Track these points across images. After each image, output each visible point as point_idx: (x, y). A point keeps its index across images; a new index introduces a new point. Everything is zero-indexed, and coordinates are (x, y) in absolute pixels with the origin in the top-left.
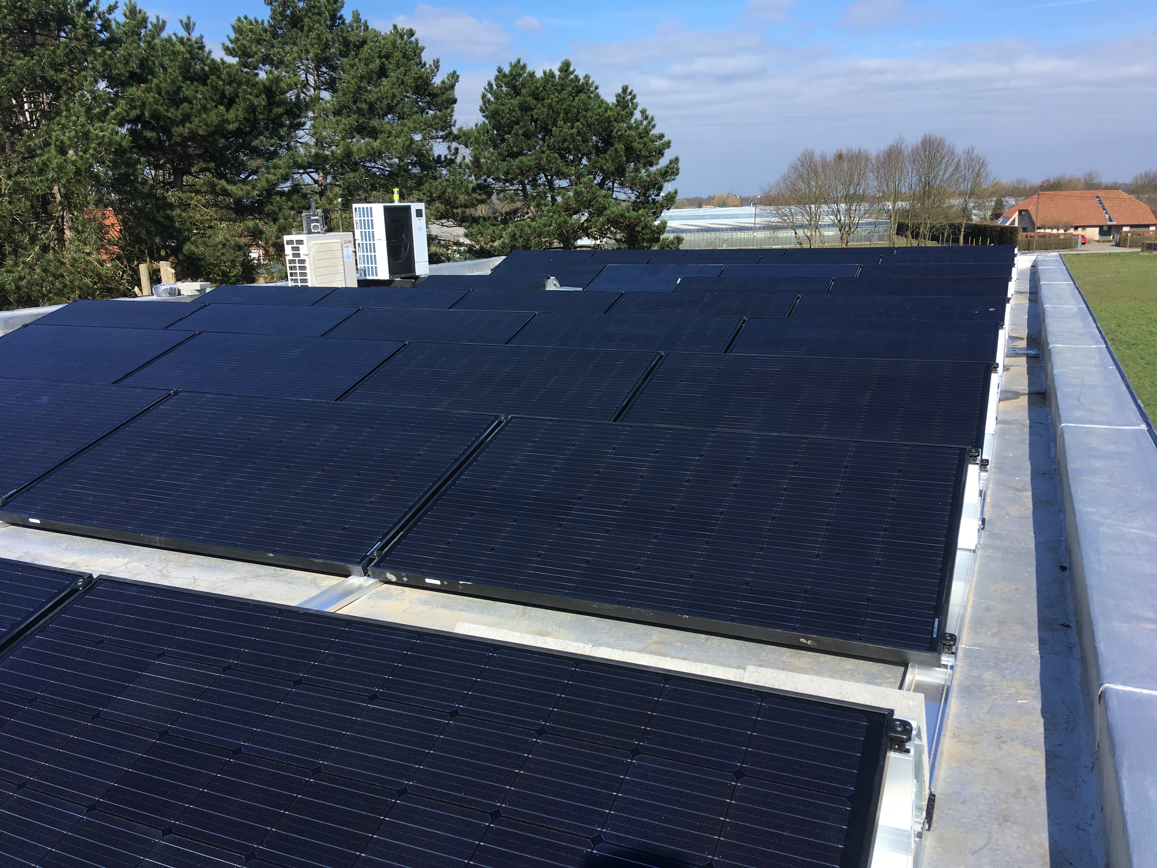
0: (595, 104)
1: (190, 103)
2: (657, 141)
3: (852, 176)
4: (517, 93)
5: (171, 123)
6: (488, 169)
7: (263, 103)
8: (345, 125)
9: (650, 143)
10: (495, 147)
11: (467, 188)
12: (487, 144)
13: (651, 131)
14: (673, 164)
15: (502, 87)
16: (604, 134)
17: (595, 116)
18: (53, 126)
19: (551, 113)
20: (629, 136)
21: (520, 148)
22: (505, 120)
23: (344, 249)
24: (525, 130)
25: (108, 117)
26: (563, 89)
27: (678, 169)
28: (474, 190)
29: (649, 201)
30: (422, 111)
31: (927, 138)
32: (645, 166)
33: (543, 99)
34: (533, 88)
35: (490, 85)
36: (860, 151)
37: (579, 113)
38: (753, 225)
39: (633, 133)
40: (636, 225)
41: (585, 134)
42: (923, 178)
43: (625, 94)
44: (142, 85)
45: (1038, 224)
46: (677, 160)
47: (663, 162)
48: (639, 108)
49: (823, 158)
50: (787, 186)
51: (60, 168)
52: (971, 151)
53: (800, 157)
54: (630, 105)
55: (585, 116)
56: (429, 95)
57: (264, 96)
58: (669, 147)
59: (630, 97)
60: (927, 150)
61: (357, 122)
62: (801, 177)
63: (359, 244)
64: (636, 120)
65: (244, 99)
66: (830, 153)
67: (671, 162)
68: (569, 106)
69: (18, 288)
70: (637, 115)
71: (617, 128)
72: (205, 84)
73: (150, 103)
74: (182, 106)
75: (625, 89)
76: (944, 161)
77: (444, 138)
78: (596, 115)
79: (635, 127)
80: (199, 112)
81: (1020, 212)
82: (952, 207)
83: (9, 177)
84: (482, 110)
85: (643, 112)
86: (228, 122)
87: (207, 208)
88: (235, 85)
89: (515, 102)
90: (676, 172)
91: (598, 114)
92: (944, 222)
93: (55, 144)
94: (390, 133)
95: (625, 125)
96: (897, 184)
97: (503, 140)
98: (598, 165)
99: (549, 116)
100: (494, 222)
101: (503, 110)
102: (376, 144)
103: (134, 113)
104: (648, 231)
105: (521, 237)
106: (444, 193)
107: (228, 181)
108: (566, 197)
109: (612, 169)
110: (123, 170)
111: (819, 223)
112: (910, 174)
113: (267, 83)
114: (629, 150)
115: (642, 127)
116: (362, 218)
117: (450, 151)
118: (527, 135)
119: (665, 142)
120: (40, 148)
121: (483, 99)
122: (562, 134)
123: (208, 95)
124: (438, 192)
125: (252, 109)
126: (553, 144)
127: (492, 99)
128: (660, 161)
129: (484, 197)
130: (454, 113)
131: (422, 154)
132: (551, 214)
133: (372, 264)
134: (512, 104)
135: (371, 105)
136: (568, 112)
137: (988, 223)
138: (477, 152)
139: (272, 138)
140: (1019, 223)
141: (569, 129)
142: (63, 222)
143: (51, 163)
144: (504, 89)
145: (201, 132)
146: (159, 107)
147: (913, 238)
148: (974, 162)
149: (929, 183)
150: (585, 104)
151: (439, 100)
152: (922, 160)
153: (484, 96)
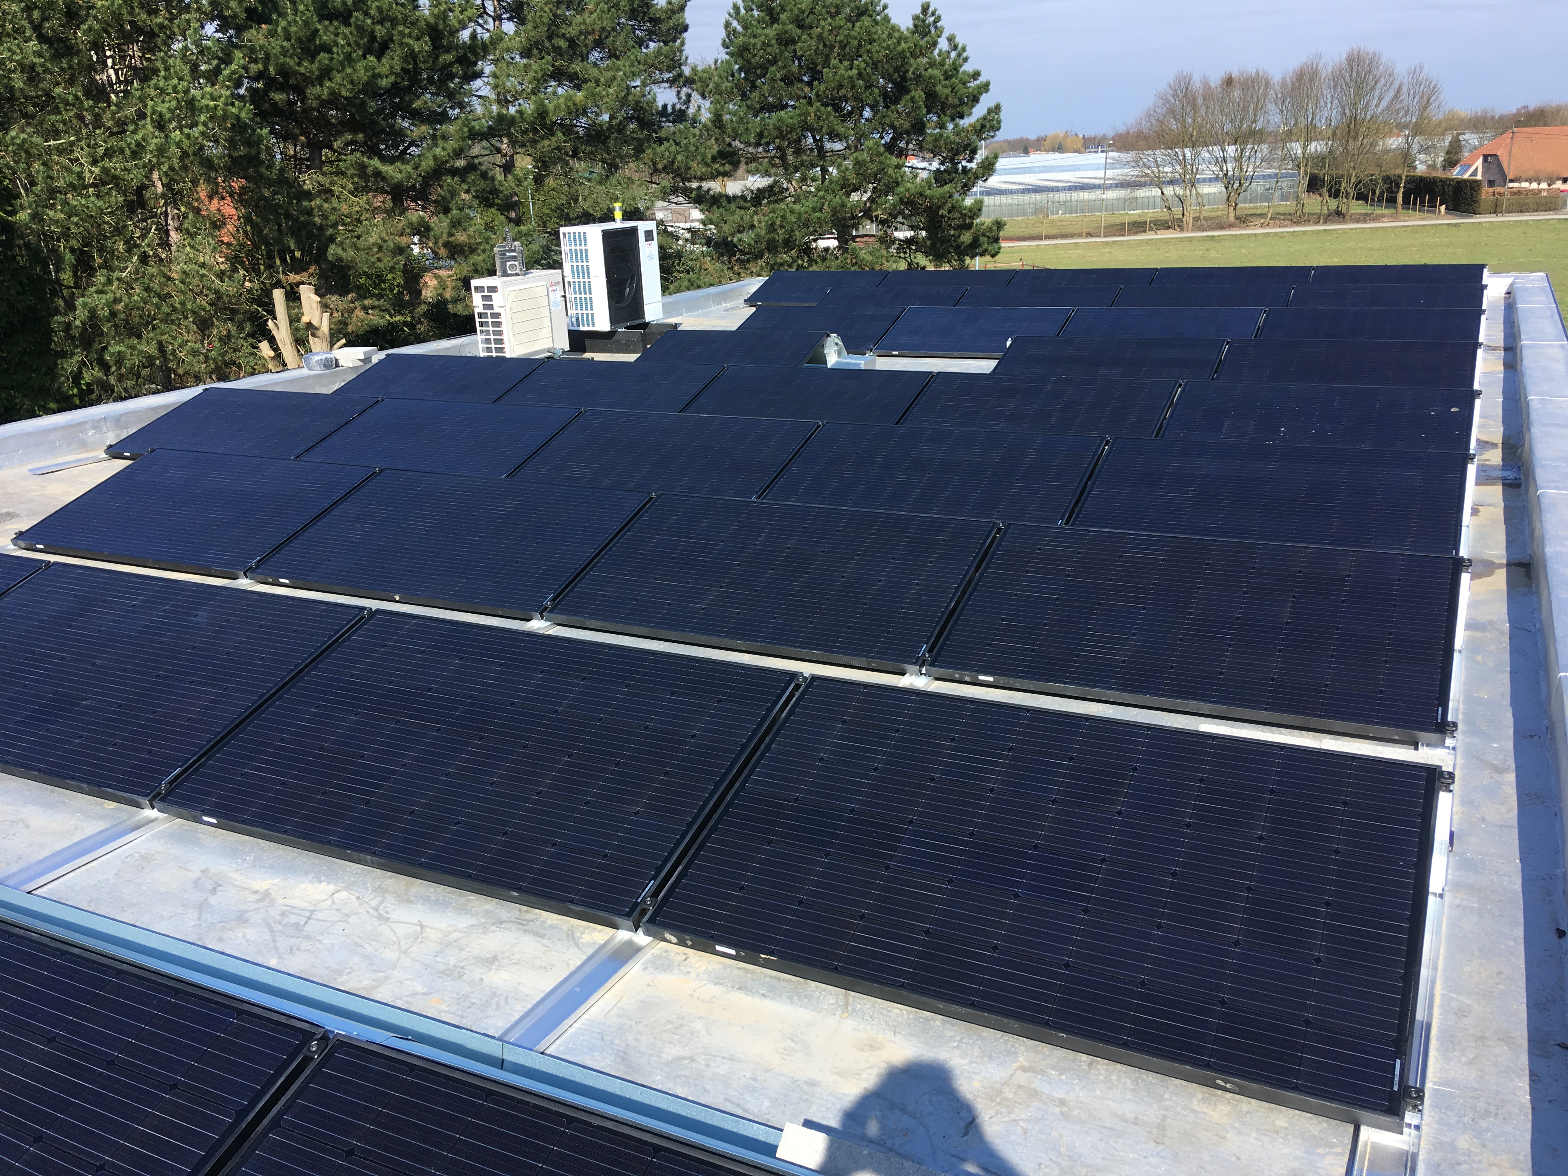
0: (883, 33)
1: (329, 51)
2: (970, 82)
3: (1245, 109)
4: (774, 20)
5: (304, 80)
6: (734, 130)
7: (427, 48)
8: (536, 72)
9: (961, 86)
10: (744, 97)
11: (704, 156)
12: (732, 92)
13: (961, 66)
14: (992, 114)
15: (752, 10)
16: (896, 76)
17: (883, 51)
18: (147, 90)
19: (821, 47)
20: (930, 77)
21: (779, 99)
22: (757, 58)
23: (551, 293)
24: (785, 72)
25: (221, 78)
26: (838, 13)
27: (999, 122)
28: (714, 159)
29: (958, 169)
30: (640, 43)
31: (1356, 52)
32: (953, 120)
33: (811, 28)
34: (796, 12)
35: (736, 8)
36: (1258, 73)
37: (860, 46)
38: (1102, 182)
39: (936, 72)
40: (939, 208)
41: (869, 77)
42: (1347, 111)
43: (926, 15)
44: (263, 26)
45: (1510, 176)
46: (998, 108)
47: (979, 111)
48: (945, 34)
49: (1206, 84)
50: (1152, 126)
51: (161, 151)
52: (1417, 72)
53: (1172, 83)
54: (933, 30)
55: (869, 51)
56: (651, 20)
57: (427, 38)
58: (987, 91)
59: (932, 19)
60: (1355, 70)
61: (553, 66)
62: (1172, 111)
63: (569, 283)
64: (940, 51)
65: (401, 44)
66: (1215, 79)
67: (990, 111)
68: (847, 36)
69: (113, 314)
70: (943, 44)
71: (914, 66)
72: (347, 24)
73: (275, 55)
74: (318, 58)
75: (925, 9)
76: (1379, 85)
77: (672, 82)
78: (886, 49)
79: (940, 64)
80: (342, 63)
81: (1485, 157)
82: (1387, 151)
83: (95, 162)
84: (725, 45)
85: (951, 39)
86: (380, 76)
87: (356, 197)
88: (388, 25)
89: (771, 32)
90: (996, 125)
91: (888, 48)
92: (1376, 172)
93: (152, 119)
94: (597, 82)
95: (925, 60)
96: (1309, 120)
97: (754, 87)
98: (887, 120)
99: (819, 52)
100: (742, 203)
101: (755, 45)
102: (579, 96)
103: (254, 68)
104: (957, 215)
105: (782, 227)
106: (673, 162)
107: (383, 159)
108: (843, 168)
109: (907, 125)
110: (242, 151)
111: (1198, 176)
112: (1329, 105)
113: (432, 20)
114: (931, 97)
115: (948, 62)
116: (573, 247)
117: (680, 99)
118: (788, 80)
119: (981, 83)
120: (133, 121)
121: (726, 29)
122: (837, 78)
123: (352, 40)
124: (665, 161)
125: (412, 56)
126: (824, 92)
127: (739, 28)
128: (974, 110)
129: (728, 167)
130: (686, 47)
131: (642, 107)
132: (822, 193)
133: (587, 310)
134: (766, 36)
135: (572, 42)
136: (846, 45)
137: (1439, 174)
138: (719, 106)
139: (438, 95)
140: (1484, 173)
141: (846, 70)
142: (166, 221)
143: (149, 144)
144: (756, 13)
145: (344, 93)
146: (288, 60)
147: (1330, 196)
148: (1422, 87)
149: (1355, 118)
150: (869, 33)
151: (664, 27)
152: (1347, 85)
153: (727, 25)
